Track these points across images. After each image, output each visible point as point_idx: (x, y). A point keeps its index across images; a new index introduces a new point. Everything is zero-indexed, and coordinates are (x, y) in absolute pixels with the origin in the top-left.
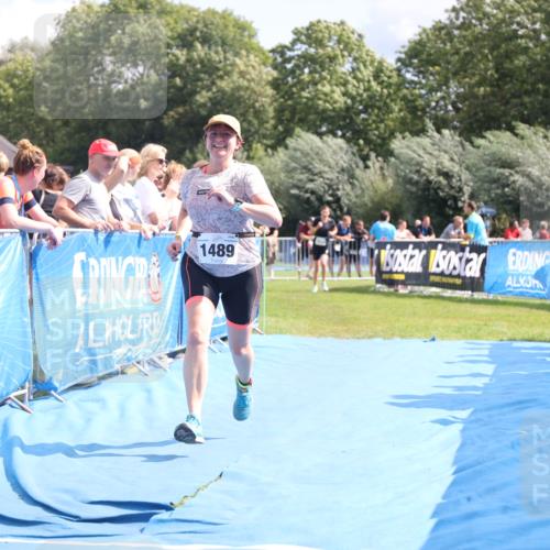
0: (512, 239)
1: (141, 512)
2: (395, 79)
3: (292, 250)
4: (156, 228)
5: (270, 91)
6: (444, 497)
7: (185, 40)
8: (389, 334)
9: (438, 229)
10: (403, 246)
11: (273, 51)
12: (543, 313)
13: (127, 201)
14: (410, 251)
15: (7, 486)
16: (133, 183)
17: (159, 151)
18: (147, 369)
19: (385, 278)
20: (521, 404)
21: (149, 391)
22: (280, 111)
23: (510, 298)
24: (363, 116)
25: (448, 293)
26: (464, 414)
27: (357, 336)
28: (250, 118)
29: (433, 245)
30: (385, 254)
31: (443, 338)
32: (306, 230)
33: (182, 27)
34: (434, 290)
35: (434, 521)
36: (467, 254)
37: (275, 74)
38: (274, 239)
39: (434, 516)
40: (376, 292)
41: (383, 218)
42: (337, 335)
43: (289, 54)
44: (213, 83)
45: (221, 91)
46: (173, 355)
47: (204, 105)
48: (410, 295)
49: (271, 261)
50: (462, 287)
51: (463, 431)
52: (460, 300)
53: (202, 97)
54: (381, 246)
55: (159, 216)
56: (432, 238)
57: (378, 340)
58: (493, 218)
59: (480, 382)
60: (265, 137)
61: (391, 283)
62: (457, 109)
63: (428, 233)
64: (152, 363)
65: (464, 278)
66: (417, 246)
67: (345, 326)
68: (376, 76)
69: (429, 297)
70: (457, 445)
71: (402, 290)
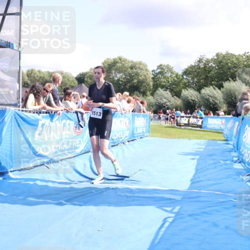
0: (209, 115)
1: (122, 178)
2: (181, 77)
3: (157, 118)
4: (125, 112)
5: (151, 80)
6: (193, 177)
7: (132, 68)
8: (179, 138)
9: (191, 113)
10: (183, 117)
11: (153, 71)
12: (216, 134)
13: (119, 105)
14: (185, 118)
15: (91, 171)
16: (120, 101)
17: (127, 93)
18: (122, 144)
19: (179, 125)
20: (211, 155)
21: (123, 150)
22: (154, 85)
23: (208, 130)
24: (174, 86)
25: (193, 128)
26: (197, 157)
27: (172, 138)
28: (147, 86)
29: (190, 117)
30: (179, 119)
31: (192, 139)
32: (160, 113)
33: (130, 64)
34: (190, 128)
35: (191, 182)
36: (198, 119)
37: (153, 76)
38: (152, 115)
39: (191, 181)
40: (176, 128)
41: (178, 110)
42: (167, 138)
43: (156, 72)
44: (138, 78)
45: (139, 79)
46: (129, 141)
47: (135, 83)
48: (184, 129)
49: (152, 120)
50: (197, 127)
51: (198, 161)
52: (196, 130)
53: (135, 81)
54: (178, 117)
55: (125, 109)
56: (190, 115)
57: (177, 139)
58: (204, 111)
59: (202, 150)
60: (150, 91)
61: (180, 126)
62: (196, 85)
63: (189, 114)
64: (123, 143)
65: (198, 125)
66: (186, 117)
67: (169, 136)
68: (176, 77)
69: (189, 129)
70: (196, 164)
71: (182, 127)
